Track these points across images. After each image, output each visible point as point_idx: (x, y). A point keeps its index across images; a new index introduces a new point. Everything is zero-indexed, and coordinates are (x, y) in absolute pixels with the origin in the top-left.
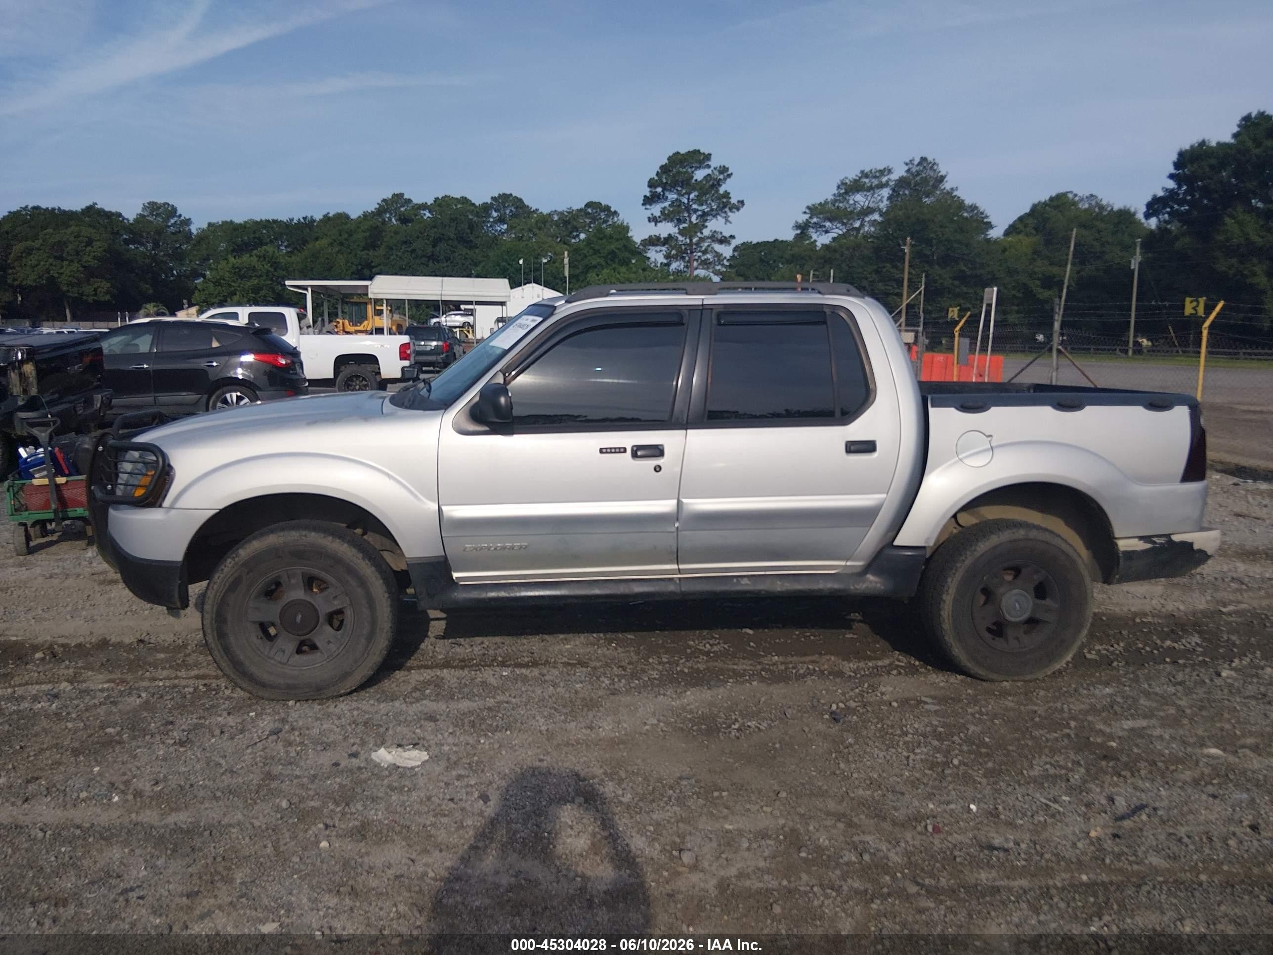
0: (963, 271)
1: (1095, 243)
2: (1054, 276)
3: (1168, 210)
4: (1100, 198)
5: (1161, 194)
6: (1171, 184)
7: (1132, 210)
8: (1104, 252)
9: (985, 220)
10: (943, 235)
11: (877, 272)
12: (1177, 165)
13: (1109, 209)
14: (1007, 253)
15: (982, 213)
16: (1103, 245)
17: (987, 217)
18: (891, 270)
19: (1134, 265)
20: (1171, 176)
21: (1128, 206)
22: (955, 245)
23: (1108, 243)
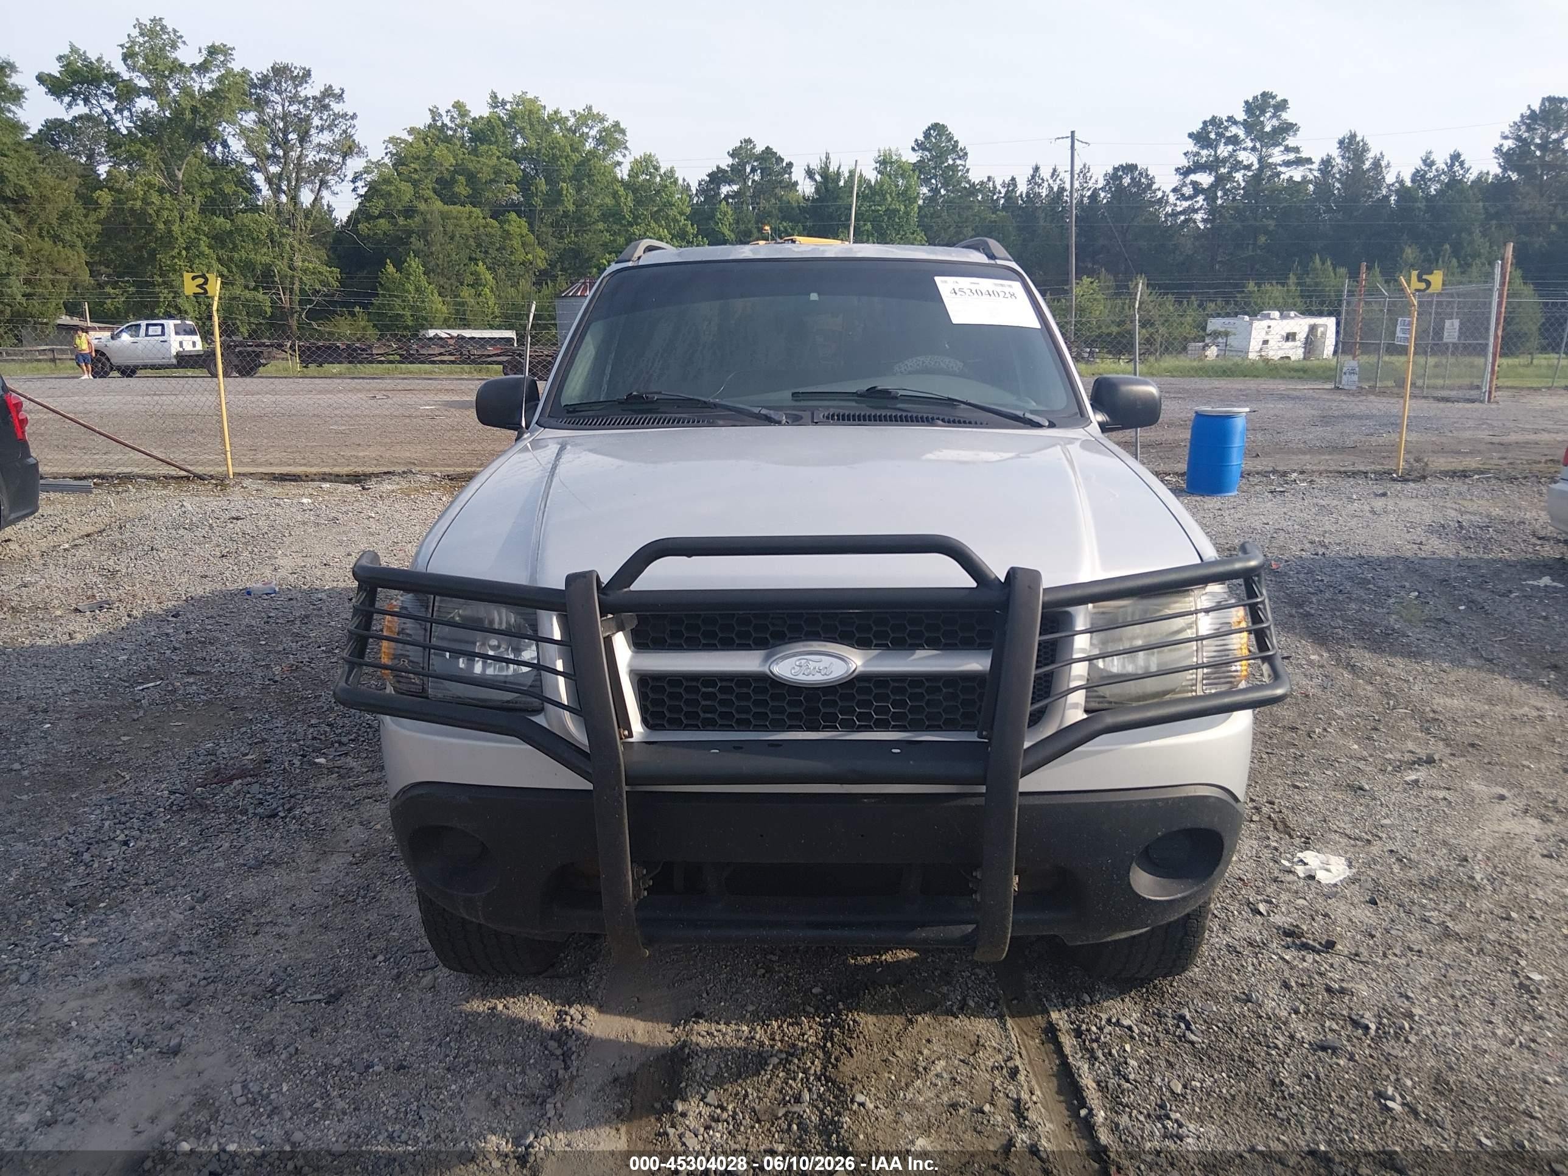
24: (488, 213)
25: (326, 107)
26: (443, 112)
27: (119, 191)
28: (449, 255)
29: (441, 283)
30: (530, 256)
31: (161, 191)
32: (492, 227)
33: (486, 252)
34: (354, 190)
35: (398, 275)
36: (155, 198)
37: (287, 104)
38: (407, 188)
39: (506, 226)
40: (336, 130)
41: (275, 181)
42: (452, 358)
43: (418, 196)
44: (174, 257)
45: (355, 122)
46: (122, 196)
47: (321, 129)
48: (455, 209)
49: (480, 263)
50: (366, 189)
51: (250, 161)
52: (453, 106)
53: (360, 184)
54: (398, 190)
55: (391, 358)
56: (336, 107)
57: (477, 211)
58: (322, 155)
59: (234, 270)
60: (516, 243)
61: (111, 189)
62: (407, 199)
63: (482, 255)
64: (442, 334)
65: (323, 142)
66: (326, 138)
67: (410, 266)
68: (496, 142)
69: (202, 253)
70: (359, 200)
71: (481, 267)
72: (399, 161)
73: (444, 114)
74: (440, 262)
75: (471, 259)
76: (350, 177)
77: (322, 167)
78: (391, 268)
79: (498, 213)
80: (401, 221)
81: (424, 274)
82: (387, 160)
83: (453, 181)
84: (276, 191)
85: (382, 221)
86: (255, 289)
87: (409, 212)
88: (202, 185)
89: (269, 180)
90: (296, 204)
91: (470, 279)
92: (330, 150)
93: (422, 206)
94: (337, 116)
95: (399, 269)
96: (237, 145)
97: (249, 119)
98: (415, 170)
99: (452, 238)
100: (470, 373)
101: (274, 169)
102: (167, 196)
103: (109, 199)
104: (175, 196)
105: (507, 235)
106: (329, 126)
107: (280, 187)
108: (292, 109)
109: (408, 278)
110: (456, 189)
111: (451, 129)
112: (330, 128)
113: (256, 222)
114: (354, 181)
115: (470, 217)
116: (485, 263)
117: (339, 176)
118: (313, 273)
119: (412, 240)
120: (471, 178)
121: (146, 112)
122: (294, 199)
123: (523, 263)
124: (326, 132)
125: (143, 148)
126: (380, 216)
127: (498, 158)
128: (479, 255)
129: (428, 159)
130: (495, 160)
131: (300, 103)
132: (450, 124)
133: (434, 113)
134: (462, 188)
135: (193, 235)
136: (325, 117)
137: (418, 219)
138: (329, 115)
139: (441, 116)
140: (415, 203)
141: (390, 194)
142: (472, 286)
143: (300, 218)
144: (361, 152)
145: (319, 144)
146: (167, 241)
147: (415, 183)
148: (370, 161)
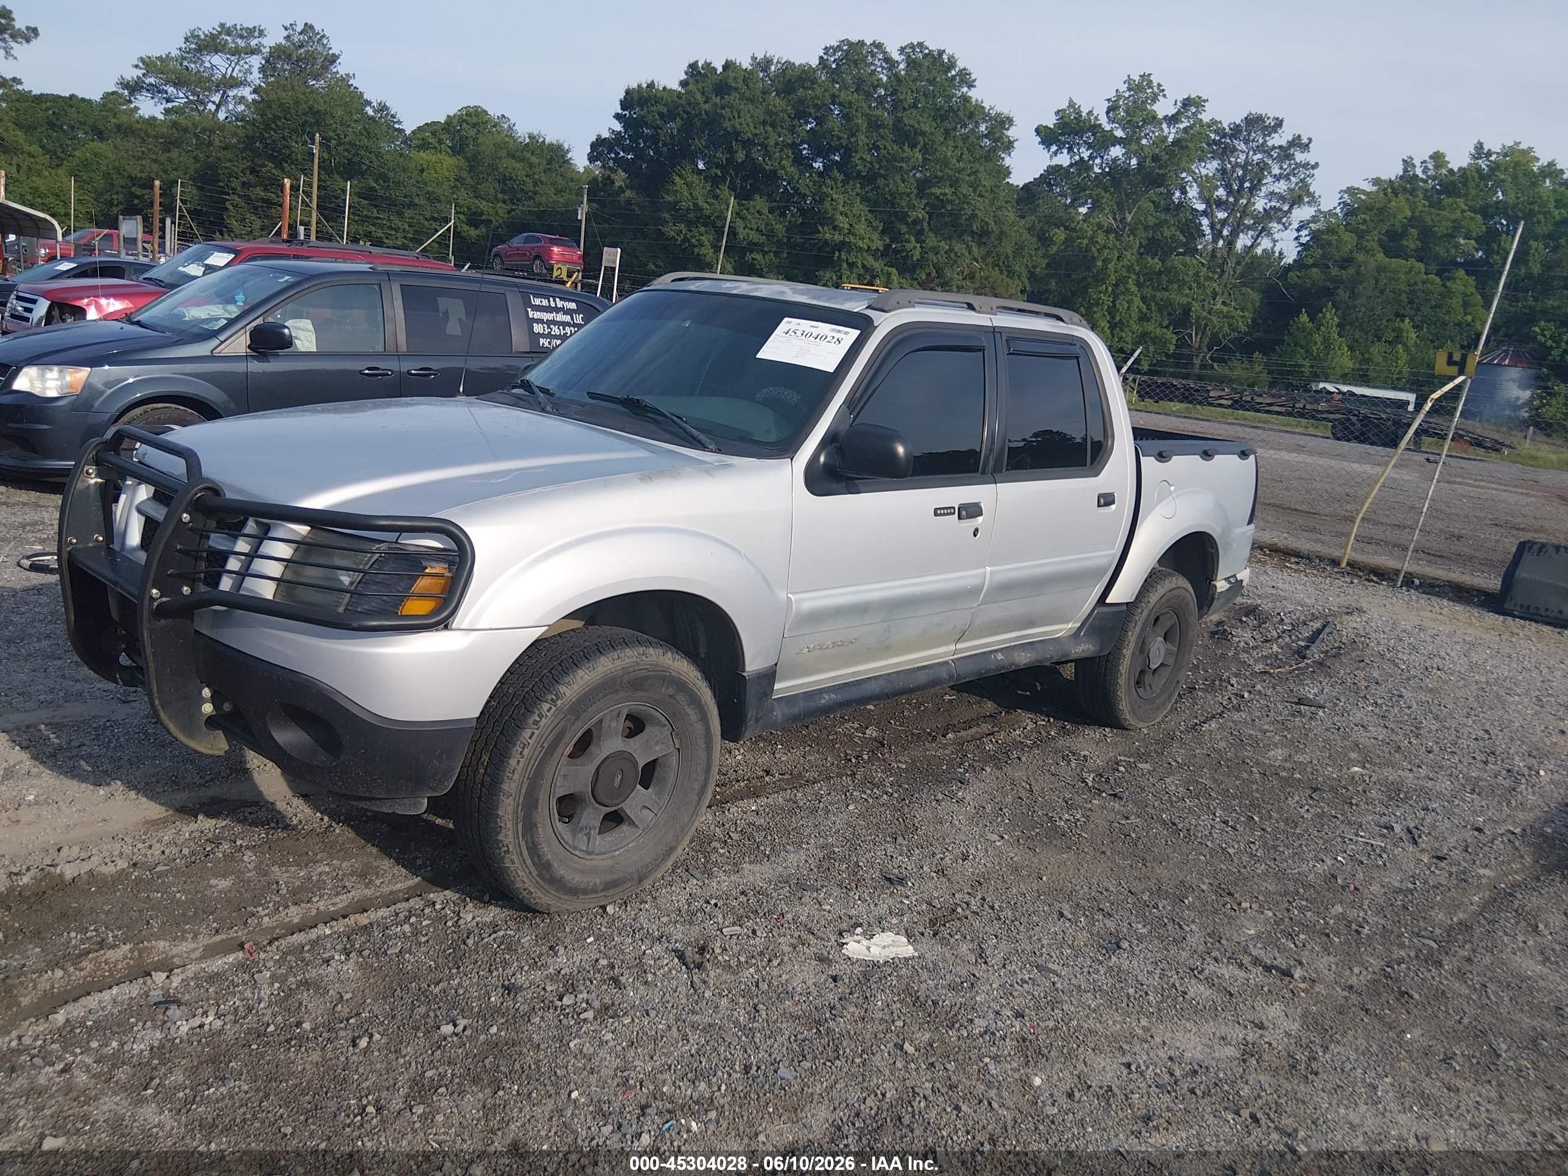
0: (372, 189)
1: (527, 180)
2: (482, 213)
3: (613, 155)
4: (512, 121)
5: (606, 135)
6: (618, 127)
7: (566, 147)
8: (536, 193)
9: (397, 126)
10: (345, 136)
11: (253, 171)
12: (624, 104)
13: (541, 140)
14: (425, 174)
15: (393, 116)
16: (535, 184)
17: (399, 122)
18: (274, 171)
19: (581, 215)
20: (617, 117)
21: (561, 141)
22: (362, 153)
23: (541, 182)
24: (1433, 267)
25: (1290, 157)
26: (1417, 162)
27: (1074, 230)
28: (1372, 310)
29: (1357, 337)
30: (1469, 318)
31: (1108, 231)
32: (1432, 284)
33: (1418, 310)
34: (1297, 238)
35: (1311, 325)
36: (1101, 238)
37: (1251, 153)
38: (1350, 239)
39: (1449, 284)
40: (1293, 179)
41: (1218, 227)
42: (1283, 409)
43: (1359, 247)
44: (1100, 292)
45: (1315, 171)
46: (1074, 235)
47: (1278, 178)
48: (1395, 262)
49: (1407, 320)
50: (1308, 238)
51: (1201, 207)
52: (1431, 157)
53: (1304, 232)
54: (1340, 240)
55: (1223, 402)
56: (1300, 157)
57: (1421, 266)
58: (1273, 204)
59: (1153, 308)
60: (1455, 302)
61: (1066, 228)
62: (1346, 250)
63: (1412, 312)
64: (1330, 387)
65: (1277, 191)
66: (1281, 187)
67: (1324, 317)
68: (1466, 195)
69: (1128, 290)
70: (1299, 249)
71: (1407, 324)
72: (1350, 211)
73: (1418, 164)
74: (1360, 315)
75: (1397, 315)
76: (1295, 225)
77: (1270, 215)
78: (1304, 318)
79: (1445, 269)
80: (1334, 271)
81: (1337, 326)
82: (1338, 210)
83: (1404, 234)
84: (1217, 235)
85: (1315, 270)
86: (1167, 327)
87: (1346, 262)
88: (1146, 228)
89: (1212, 226)
90: (1230, 249)
91: (1391, 335)
92: (1281, 198)
93: (1360, 257)
94: (1299, 165)
95: (1312, 319)
96: (1193, 192)
97: (1210, 168)
98: (1365, 220)
99: (1382, 292)
100: (1306, 427)
101: (1221, 215)
102: (1112, 236)
103: (1063, 237)
104: (1118, 237)
105: (1448, 293)
106: (1288, 174)
107: (1221, 232)
108: (1255, 158)
109: (1318, 329)
110: (1405, 243)
111: (1422, 180)
112: (1287, 178)
113: (1185, 264)
114: (1298, 230)
115: (1410, 271)
116: (1412, 320)
117: (1284, 224)
118: (1226, 317)
119: (1339, 291)
120: (1426, 233)
121: (1115, 160)
122: (1230, 243)
123: (1459, 324)
124: (1282, 181)
125: (1103, 193)
126: (1314, 265)
127: (1464, 211)
128: (1409, 311)
129: (1382, 210)
130: (1458, 214)
131: (1265, 152)
132: (1421, 175)
133: (1408, 163)
134: (1411, 243)
135: (1125, 274)
136: (1285, 167)
137: (1351, 271)
138: (1290, 165)
139: (1414, 166)
140: (1355, 254)
141: (1330, 244)
142: (1390, 343)
143: (1231, 263)
144: (1313, 200)
145: (1272, 193)
146: (1100, 278)
147: (1361, 235)
148: (1319, 210)
